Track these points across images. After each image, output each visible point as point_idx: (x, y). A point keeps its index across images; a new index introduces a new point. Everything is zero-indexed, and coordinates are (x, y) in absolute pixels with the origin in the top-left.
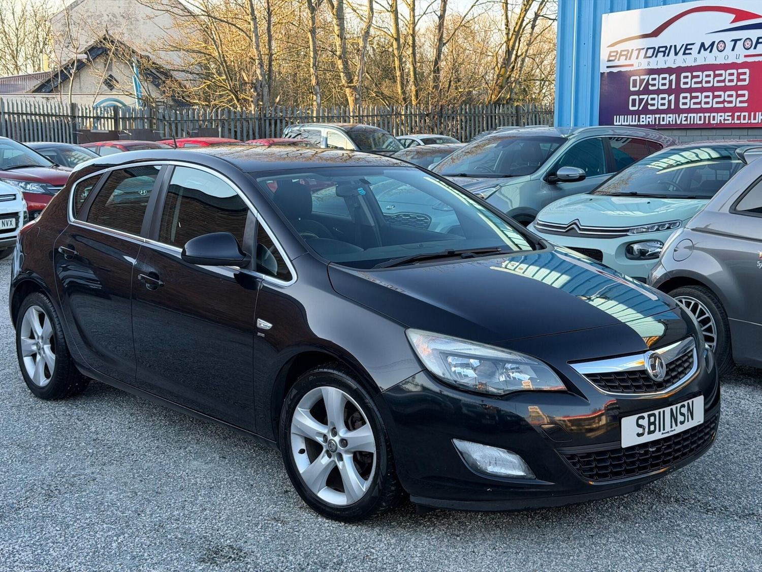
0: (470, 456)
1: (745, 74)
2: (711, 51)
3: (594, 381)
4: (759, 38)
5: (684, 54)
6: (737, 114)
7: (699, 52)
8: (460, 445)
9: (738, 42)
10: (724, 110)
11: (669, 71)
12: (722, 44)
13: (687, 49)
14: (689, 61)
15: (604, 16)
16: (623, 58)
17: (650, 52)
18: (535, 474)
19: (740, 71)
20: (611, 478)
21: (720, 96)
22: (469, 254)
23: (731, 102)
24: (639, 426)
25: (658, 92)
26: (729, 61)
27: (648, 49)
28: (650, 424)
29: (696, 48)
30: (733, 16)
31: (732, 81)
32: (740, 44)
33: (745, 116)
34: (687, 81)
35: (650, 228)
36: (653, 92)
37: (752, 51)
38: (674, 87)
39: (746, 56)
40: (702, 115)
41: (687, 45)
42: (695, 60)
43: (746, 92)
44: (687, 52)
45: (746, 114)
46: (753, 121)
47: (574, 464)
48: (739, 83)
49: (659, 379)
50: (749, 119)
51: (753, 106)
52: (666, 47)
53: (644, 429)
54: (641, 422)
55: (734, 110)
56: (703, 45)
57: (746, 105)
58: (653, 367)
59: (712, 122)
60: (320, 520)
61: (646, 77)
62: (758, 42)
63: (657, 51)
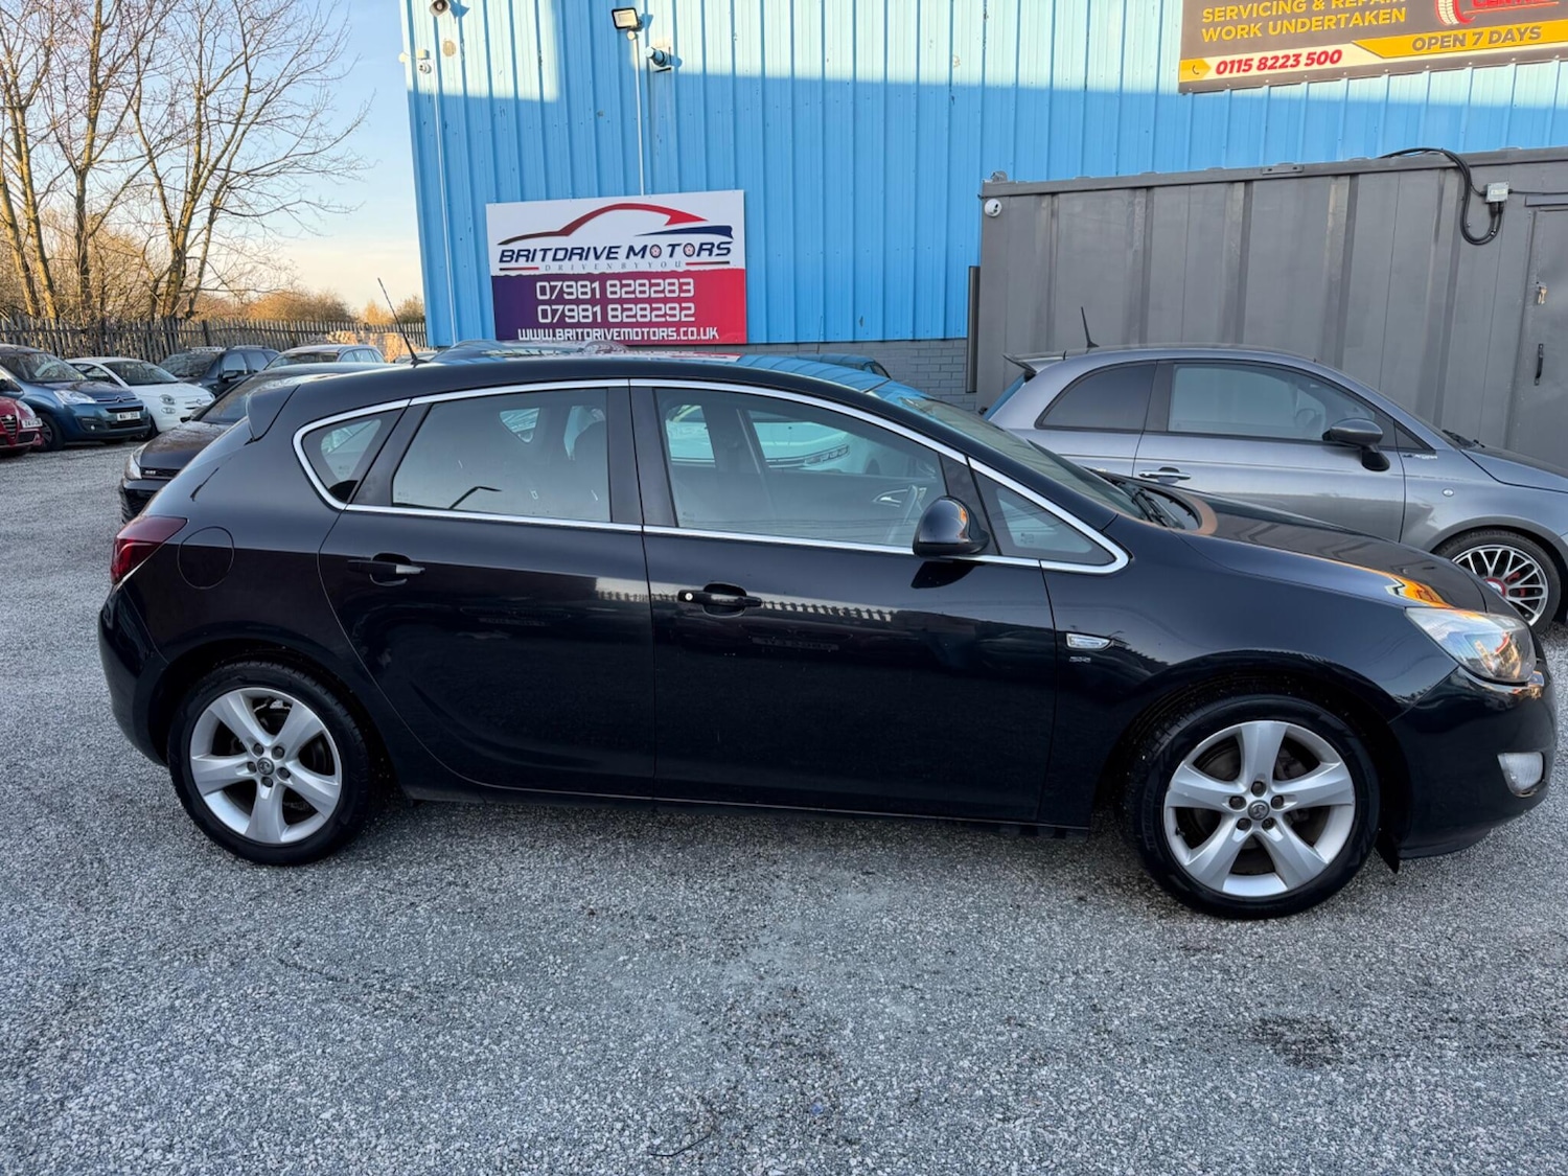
1: (689, 284)
2: (643, 257)
4: (702, 245)
5: (608, 258)
6: (682, 330)
7: (628, 257)
9: (677, 248)
10: (667, 325)
11: (590, 277)
12: (656, 248)
13: (611, 253)
14: (616, 267)
15: (489, 207)
16: (523, 259)
17: (561, 254)
19: (682, 280)
21: (660, 309)
23: (675, 316)
25: (578, 302)
26: (667, 269)
27: (556, 250)
29: (623, 252)
30: (667, 218)
31: (673, 291)
32: (678, 250)
33: (692, 332)
34: (614, 290)
36: (570, 302)
37: (695, 259)
38: (598, 296)
39: (688, 264)
40: (639, 330)
41: (611, 248)
42: (624, 266)
43: (692, 305)
44: (612, 256)
45: (695, 329)
46: (703, 337)
48: (683, 295)
50: (699, 334)
51: (701, 322)
52: (582, 249)
55: (678, 325)
56: (631, 249)
57: (693, 319)
59: (652, 338)
61: (559, 284)
62: (701, 249)
63: (570, 254)
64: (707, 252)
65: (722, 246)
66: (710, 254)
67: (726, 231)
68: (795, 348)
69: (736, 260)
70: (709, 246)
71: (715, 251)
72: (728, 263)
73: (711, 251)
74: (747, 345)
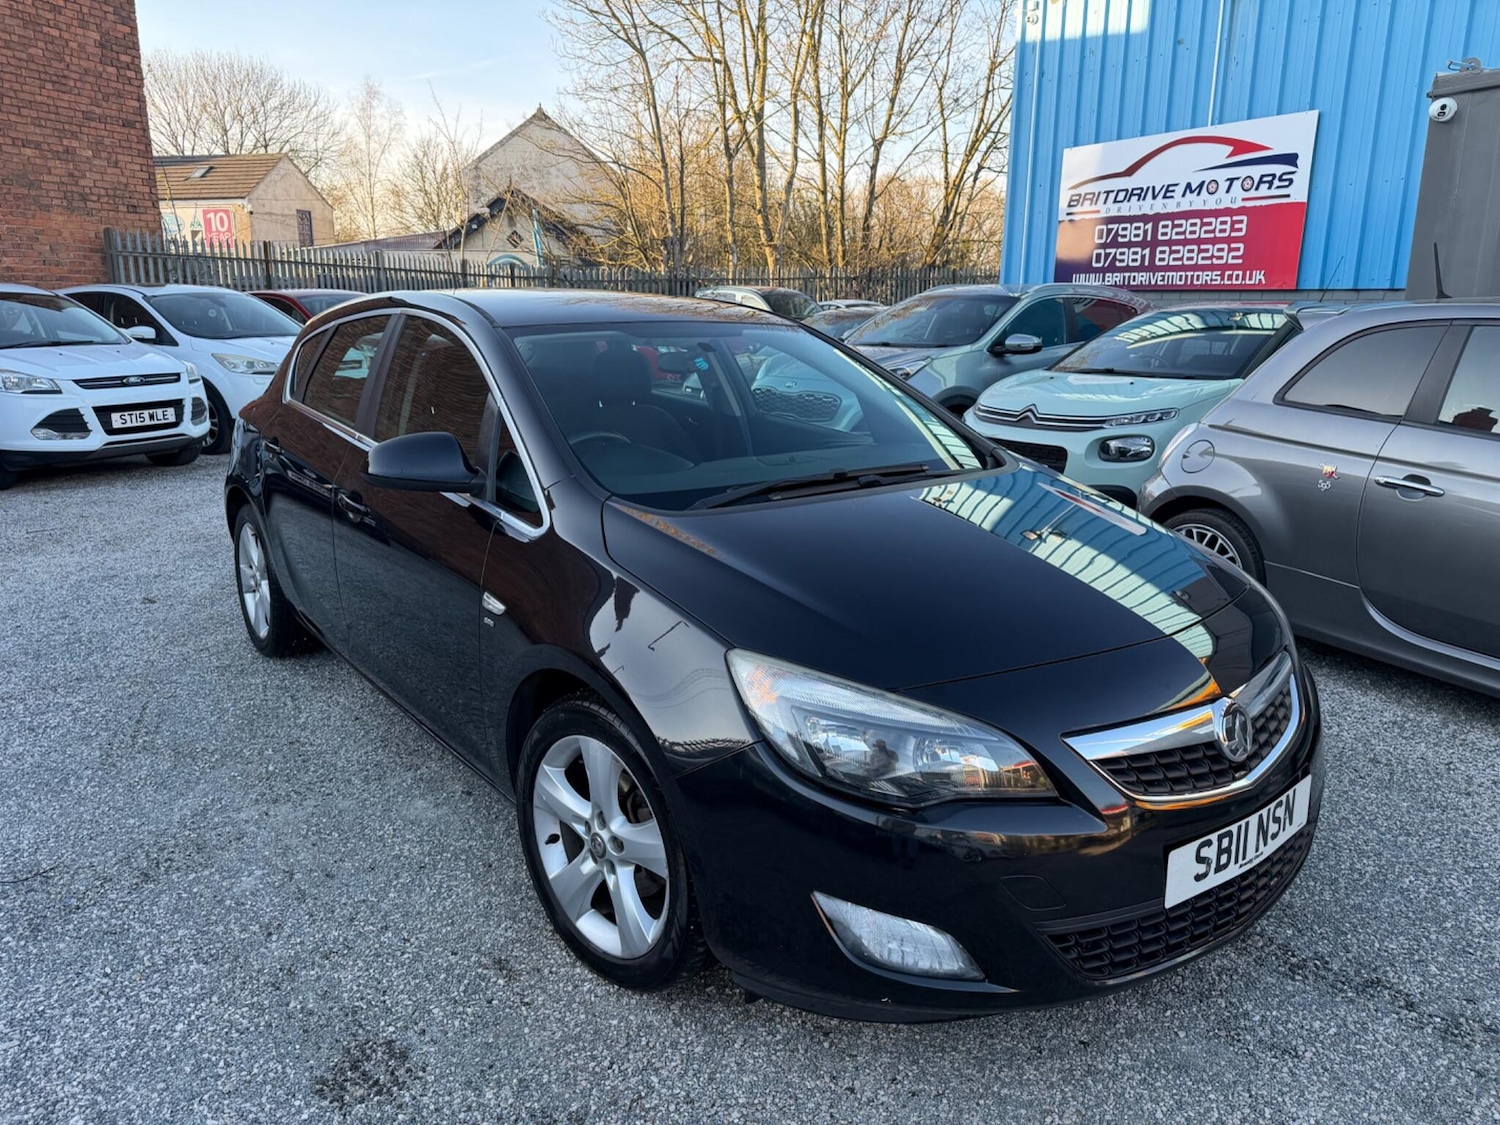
0: (847, 928)
1: (1241, 222)
2: (1199, 194)
3: (1114, 772)
4: (1262, 177)
5: (1165, 197)
6: (1227, 273)
7: (1183, 195)
8: (829, 905)
9: (1235, 182)
10: (1212, 268)
11: (1144, 218)
12: (1213, 184)
13: (1168, 192)
14: (1171, 206)
15: (1066, 151)
16: (1087, 203)
17: (1121, 196)
18: (985, 971)
19: (1235, 218)
20: (1138, 966)
21: (1207, 251)
22: (872, 478)
23: (1221, 258)
24: (1200, 859)
25: (1129, 245)
26: (1222, 206)
27: (1118, 191)
28: (1220, 852)
29: (1180, 190)
30: (1230, 149)
31: (1224, 231)
32: (1237, 184)
33: (1238, 276)
34: (1166, 231)
35: (1134, 418)
36: (1123, 245)
37: (1253, 193)
38: (1149, 238)
39: (1244, 200)
40: (1183, 274)
41: (1169, 186)
42: (1179, 204)
43: (1241, 246)
44: (1169, 194)
45: (1240, 273)
46: (1248, 282)
47: (1066, 950)
48: (1233, 234)
49: (1240, 757)
50: (1244, 278)
51: (1248, 264)
52: (1142, 189)
53: (1209, 865)
54: (1205, 852)
55: (1226, 267)
56: (1189, 186)
57: (1240, 261)
58: (1230, 733)
59: (1195, 282)
60: (578, 970)
61: (1115, 226)
62: (1261, 182)
63: (1130, 194)
64: (1267, 185)
65: (1284, 177)
66: (1269, 188)
67: (1291, 159)
68: (1354, 295)
69: (1298, 193)
70: (1270, 178)
71: (1276, 183)
72: (1288, 196)
73: (1271, 183)
74: (1297, 290)
